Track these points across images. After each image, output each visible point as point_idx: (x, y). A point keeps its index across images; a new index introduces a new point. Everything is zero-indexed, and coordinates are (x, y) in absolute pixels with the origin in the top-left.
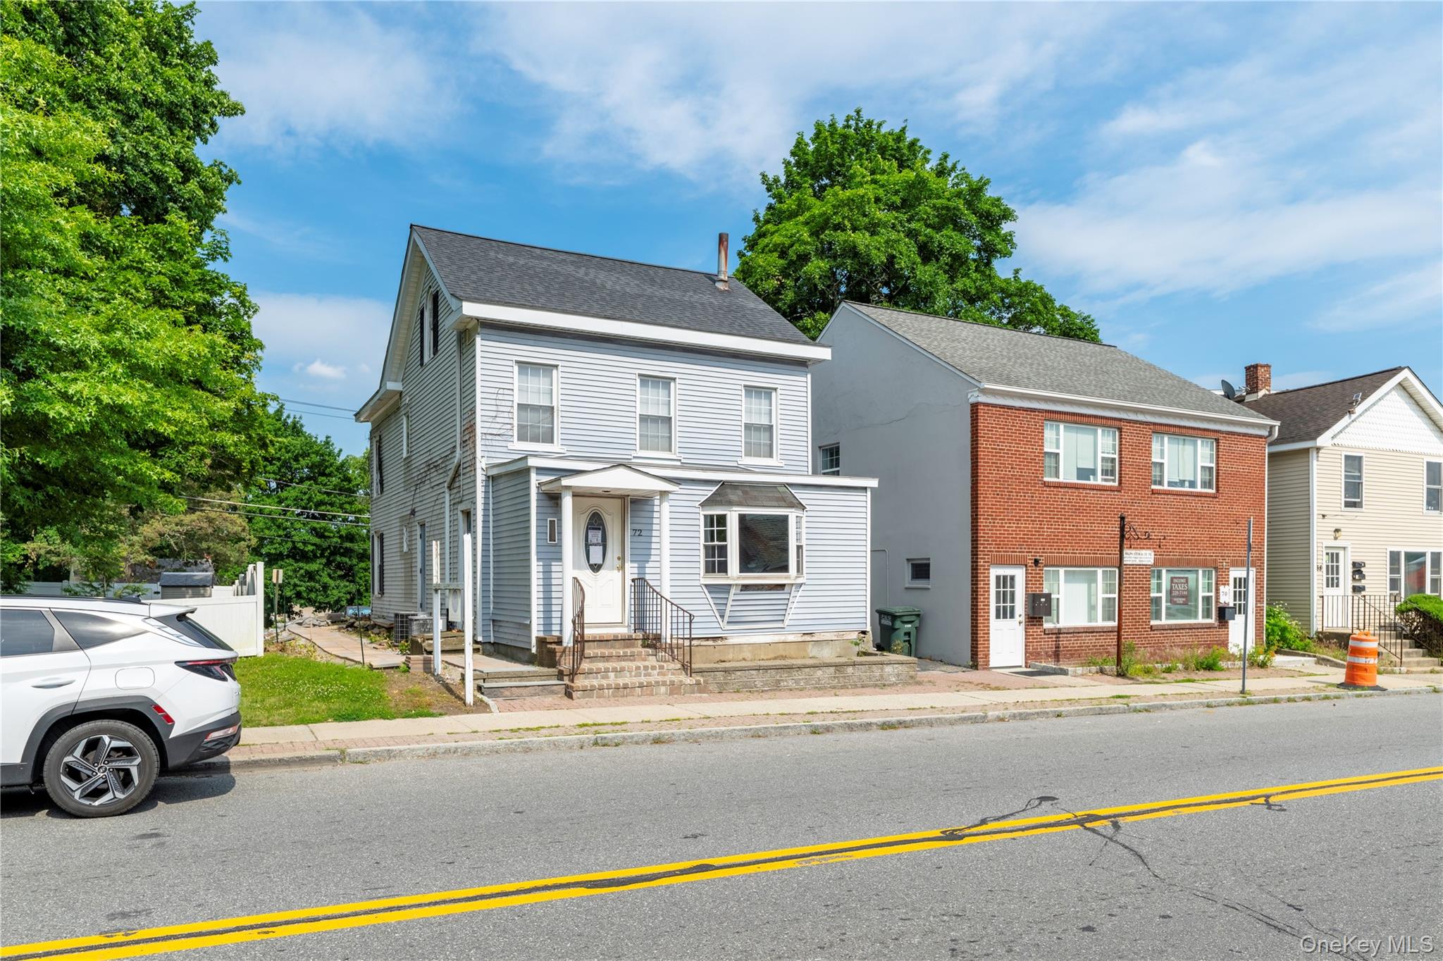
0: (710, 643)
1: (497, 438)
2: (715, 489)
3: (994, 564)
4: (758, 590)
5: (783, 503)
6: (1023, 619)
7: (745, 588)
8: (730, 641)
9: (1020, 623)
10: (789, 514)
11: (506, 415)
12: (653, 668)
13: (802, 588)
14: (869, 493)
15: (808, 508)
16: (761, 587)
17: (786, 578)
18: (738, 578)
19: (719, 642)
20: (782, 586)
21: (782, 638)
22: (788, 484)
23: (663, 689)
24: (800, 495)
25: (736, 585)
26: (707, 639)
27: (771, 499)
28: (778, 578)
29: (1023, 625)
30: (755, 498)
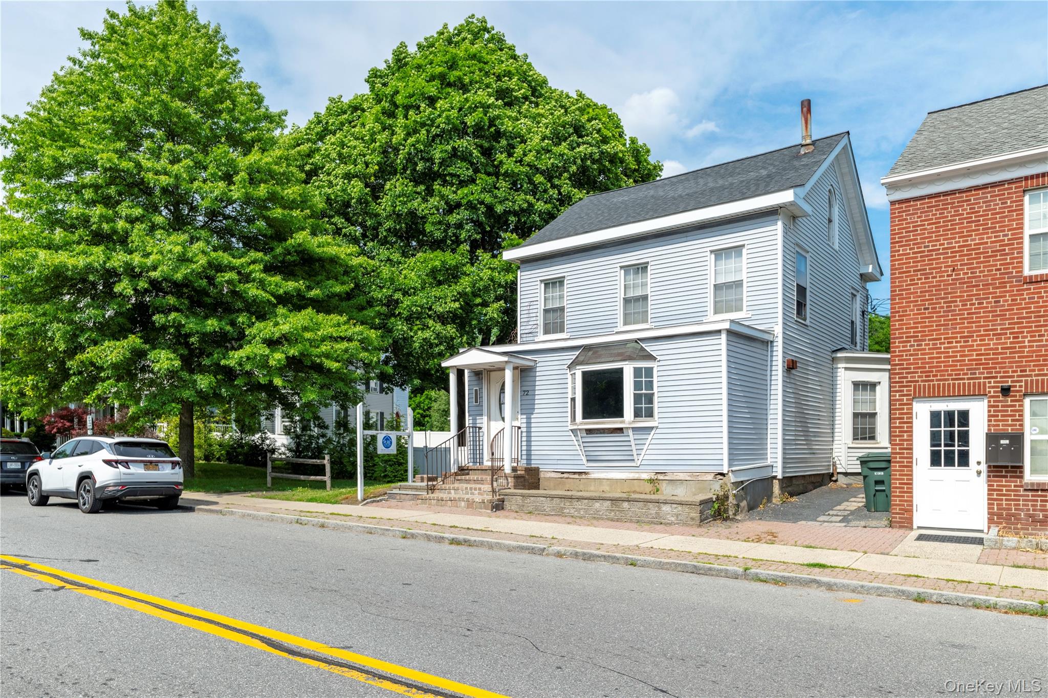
0: (576, 476)
1: (530, 335)
2: (577, 353)
3: (920, 397)
4: (601, 433)
5: (620, 358)
6: (983, 467)
7: (589, 431)
8: (592, 476)
9: (979, 473)
10: (624, 366)
11: (534, 319)
12: (475, 489)
13: (653, 432)
14: (724, 336)
15: (659, 358)
16: (602, 431)
17: (621, 422)
18: (581, 424)
19: (584, 476)
20: (620, 430)
21: (636, 476)
22: (639, 339)
23: (463, 504)
24: (649, 348)
25: (580, 430)
26: (575, 473)
27: (611, 355)
28: (614, 422)
29: (984, 475)
30: (600, 356)
